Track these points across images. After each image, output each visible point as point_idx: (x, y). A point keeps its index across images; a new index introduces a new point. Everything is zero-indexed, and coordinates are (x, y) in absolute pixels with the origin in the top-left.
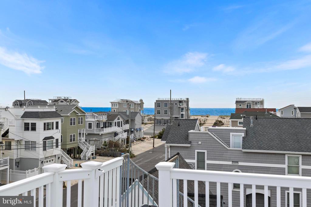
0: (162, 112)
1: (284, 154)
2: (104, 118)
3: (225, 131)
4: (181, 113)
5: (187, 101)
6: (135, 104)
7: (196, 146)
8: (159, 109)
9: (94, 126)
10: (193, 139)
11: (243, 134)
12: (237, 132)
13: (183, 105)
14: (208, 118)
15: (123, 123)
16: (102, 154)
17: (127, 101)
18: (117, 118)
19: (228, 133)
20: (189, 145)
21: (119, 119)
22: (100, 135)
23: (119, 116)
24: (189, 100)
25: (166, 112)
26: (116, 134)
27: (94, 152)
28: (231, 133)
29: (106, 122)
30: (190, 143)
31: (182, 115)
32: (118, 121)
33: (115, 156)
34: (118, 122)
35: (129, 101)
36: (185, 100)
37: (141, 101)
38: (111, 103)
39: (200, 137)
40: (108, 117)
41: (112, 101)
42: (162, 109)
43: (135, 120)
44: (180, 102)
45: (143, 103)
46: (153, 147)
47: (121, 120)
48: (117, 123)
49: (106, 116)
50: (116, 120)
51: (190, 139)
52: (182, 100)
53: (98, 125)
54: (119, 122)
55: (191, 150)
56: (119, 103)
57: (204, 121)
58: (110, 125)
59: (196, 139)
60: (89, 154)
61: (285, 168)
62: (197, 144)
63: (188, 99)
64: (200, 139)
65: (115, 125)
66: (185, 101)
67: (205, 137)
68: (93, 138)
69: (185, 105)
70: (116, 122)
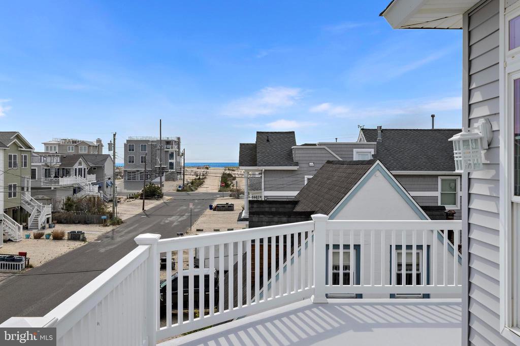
0: (138, 160)
1: (437, 176)
2: (56, 162)
3: (345, 146)
4: (170, 161)
5: (178, 142)
6: (90, 146)
7: (305, 169)
8: (132, 154)
9: (40, 174)
10: (301, 159)
11: (373, 150)
12: (363, 148)
13: (172, 148)
14: (209, 171)
15: (86, 170)
16: (63, 220)
17: (74, 142)
18: (78, 162)
19: (350, 149)
20: (295, 168)
21: (80, 164)
22: (52, 189)
23: (80, 159)
24: (181, 141)
25: (143, 160)
26: (76, 190)
27: (50, 216)
28: (354, 150)
29: (58, 169)
30: (297, 164)
31: (171, 164)
32: (80, 167)
33: (88, 222)
34: (79, 169)
35: (78, 141)
36: (176, 140)
37: (99, 141)
38: (45, 144)
39: (313, 155)
40: (61, 161)
41: (46, 141)
42: (138, 154)
43: (104, 167)
44: (168, 143)
45: (102, 146)
46: (143, 209)
47: (83, 166)
48: (78, 171)
49: (59, 158)
50: (77, 166)
51: (295, 159)
52: (170, 139)
53: (47, 173)
54: (81, 169)
55: (298, 176)
56: (59, 145)
57: (203, 175)
58: (67, 173)
59: (307, 159)
60: (42, 219)
61: (437, 197)
62: (307, 165)
63: (179, 139)
64: (313, 159)
65: (76, 175)
66: (175, 142)
67: (319, 155)
68: (39, 195)
69: (175, 148)
70: (76, 169)
